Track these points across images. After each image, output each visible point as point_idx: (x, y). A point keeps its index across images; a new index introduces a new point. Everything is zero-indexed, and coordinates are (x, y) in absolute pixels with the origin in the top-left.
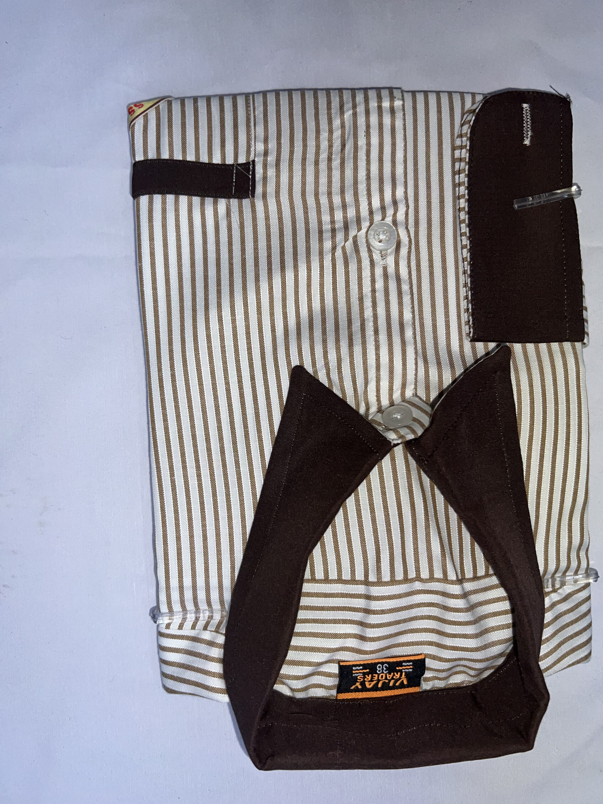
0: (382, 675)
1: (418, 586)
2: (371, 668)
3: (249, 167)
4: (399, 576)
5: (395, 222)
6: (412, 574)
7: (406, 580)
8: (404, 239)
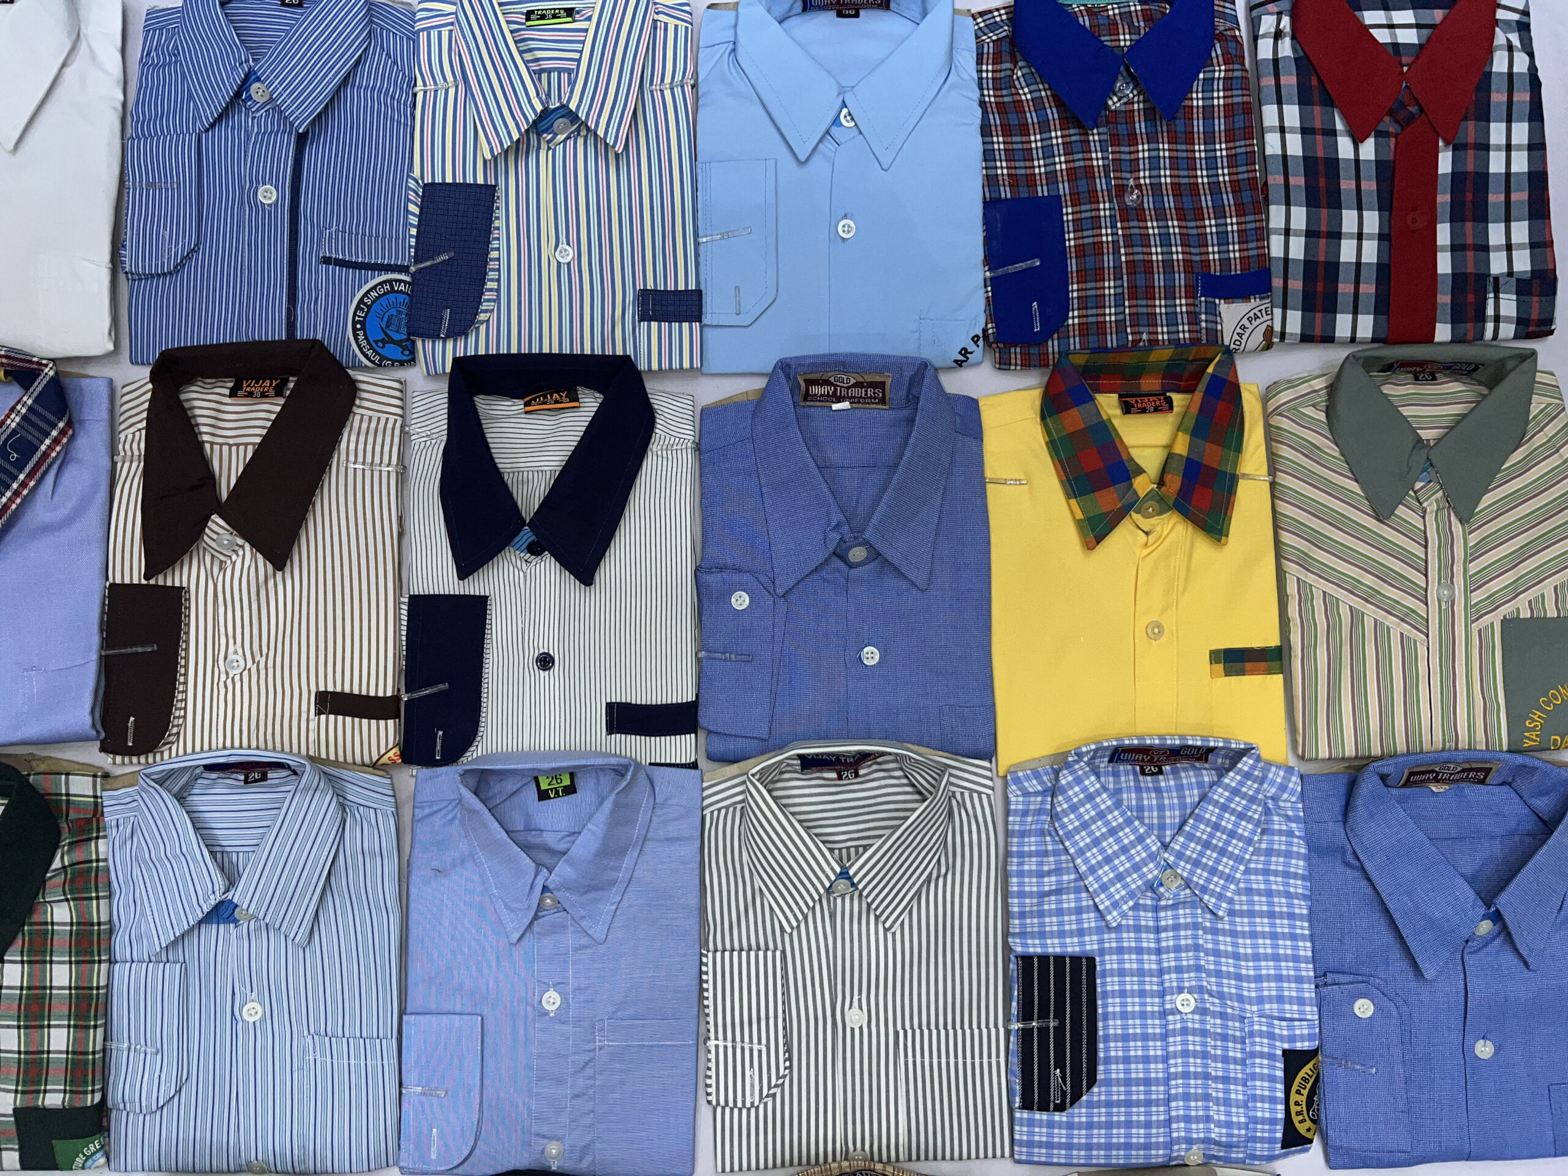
0: (257, 391)
1: (231, 441)
2: (263, 395)
3: (319, 713)
4: (242, 448)
5: (227, 673)
6: (234, 448)
7: (238, 445)
8: (221, 662)
